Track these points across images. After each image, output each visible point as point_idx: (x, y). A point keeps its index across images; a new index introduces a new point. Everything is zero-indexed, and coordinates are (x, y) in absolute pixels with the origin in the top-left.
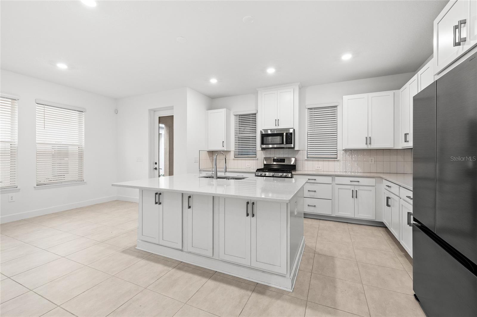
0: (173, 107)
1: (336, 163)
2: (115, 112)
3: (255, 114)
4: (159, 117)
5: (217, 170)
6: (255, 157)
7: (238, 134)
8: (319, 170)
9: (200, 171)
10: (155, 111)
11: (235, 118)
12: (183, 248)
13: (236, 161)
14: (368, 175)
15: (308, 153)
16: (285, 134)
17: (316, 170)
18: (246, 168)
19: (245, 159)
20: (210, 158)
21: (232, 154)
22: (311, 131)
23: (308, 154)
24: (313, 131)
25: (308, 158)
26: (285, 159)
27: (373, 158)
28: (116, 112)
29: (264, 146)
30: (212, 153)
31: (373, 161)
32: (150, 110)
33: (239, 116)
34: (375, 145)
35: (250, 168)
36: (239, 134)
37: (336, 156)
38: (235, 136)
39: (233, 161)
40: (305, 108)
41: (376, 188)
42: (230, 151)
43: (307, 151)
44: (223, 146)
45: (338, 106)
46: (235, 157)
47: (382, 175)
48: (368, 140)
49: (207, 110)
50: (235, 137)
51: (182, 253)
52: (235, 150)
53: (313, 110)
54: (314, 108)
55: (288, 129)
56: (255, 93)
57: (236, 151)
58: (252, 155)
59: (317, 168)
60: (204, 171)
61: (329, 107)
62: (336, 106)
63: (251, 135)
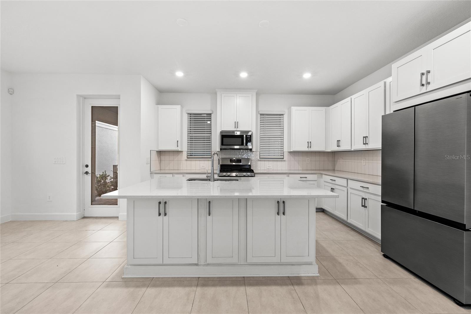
0: (119, 96)
1: (283, 163)
2: (9, 91)
3: (210, 114)
4: (92, 107)
5: (214, 172)
6: (211, 157)
7: (191, 133)
8: (269, 169)
9: (150, 173)
10: (85, 98)
11: (188, 116)
12: (199, 262)
13: (189, 162)
14: (313, 172)
15: (260, 153)
16: (245, 136)
17: (267, 169)
18: (201, 169)
19: (200, 160)
20: (158, 158)
21: (185, 155)
22: (263, 135)
23: (261, 155)
24: (265, 135)
25: (260, 158)
26: (241, 160)
27: (309, 159)
28: (11, 91)
29: (224, 147)
30: (160, 153)
31: (309, 160)
32: (79, 96)
33: (193, 115)
34: (314, 148)
35: (205, 169)
36: (193, 133)
37: (283, 157)
38: (188, 135)
39: (186, 162)
40: (259, 113)
41: (317, 182)
42: (182, 151)
43: (260, 152)
44: (178, 146)
45: (284, 114)
46: (188, 158)
47: (321, 172)
48: (309, 144)
49: (156, 105)
50: (188, 137)
51: (198, 267)
52: (188, 150)
53: (265, 116)
54: (266, 114)
55: (248, 132)
56: (213, 94)
57: (188, 152)
58: (207, 155)
59: (268, 168)
60: (156, 173)
61: (278, 114)
62: (283, 114)
63: (206, 135)
